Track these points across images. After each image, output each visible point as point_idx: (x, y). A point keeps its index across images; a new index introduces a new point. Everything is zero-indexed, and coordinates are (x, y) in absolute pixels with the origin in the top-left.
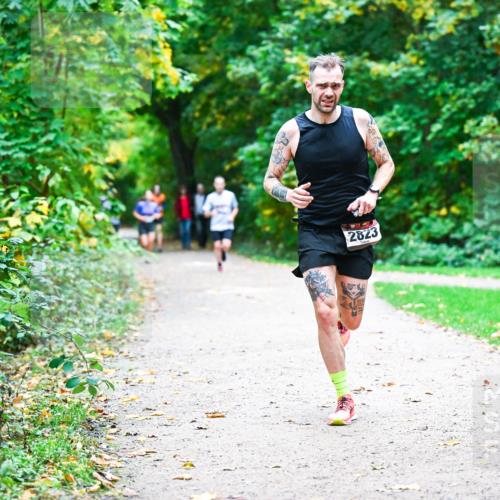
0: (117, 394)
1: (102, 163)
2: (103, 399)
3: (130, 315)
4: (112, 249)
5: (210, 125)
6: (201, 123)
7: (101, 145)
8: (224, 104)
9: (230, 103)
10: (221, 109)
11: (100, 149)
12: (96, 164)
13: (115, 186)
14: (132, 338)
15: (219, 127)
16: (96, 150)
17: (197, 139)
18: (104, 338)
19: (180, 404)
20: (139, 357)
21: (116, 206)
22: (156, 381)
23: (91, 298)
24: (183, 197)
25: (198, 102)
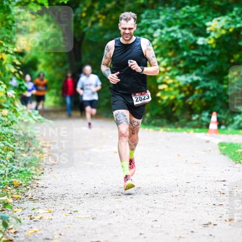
0: (23, 227)
1: (11, 52)
2: (13, 231)
3: (33, 168)
4: (19, 118)
5: (93, 23)
6: (87, 21)
7: (11, 39)
8: (105, 7)
9: (109, 6)
10: (102, 11)
11: (10, 41)
12: (7, 53)
13: (21, 70)
14: (35, 186)
15: (100, 24)
16: (7, 42)
17: (84, 33)
18: (13, 185)
19: (71, 235)
20: (40, 199)
21: (23, 85)
22: (53, 217)
23: (4, 155)
24: (69, 79)
25: (85, 5)
